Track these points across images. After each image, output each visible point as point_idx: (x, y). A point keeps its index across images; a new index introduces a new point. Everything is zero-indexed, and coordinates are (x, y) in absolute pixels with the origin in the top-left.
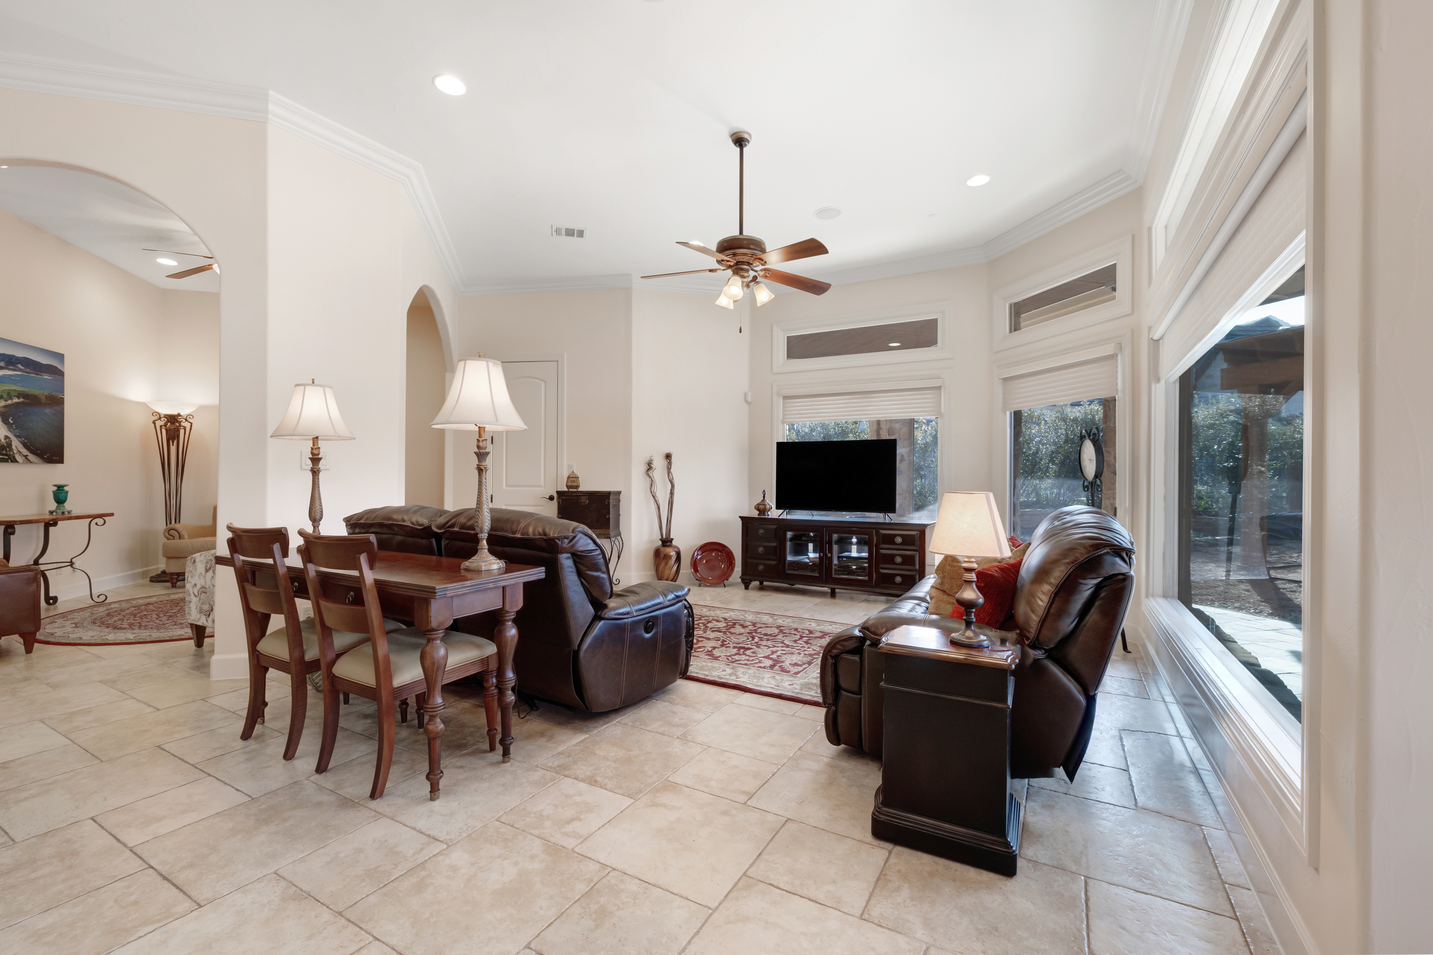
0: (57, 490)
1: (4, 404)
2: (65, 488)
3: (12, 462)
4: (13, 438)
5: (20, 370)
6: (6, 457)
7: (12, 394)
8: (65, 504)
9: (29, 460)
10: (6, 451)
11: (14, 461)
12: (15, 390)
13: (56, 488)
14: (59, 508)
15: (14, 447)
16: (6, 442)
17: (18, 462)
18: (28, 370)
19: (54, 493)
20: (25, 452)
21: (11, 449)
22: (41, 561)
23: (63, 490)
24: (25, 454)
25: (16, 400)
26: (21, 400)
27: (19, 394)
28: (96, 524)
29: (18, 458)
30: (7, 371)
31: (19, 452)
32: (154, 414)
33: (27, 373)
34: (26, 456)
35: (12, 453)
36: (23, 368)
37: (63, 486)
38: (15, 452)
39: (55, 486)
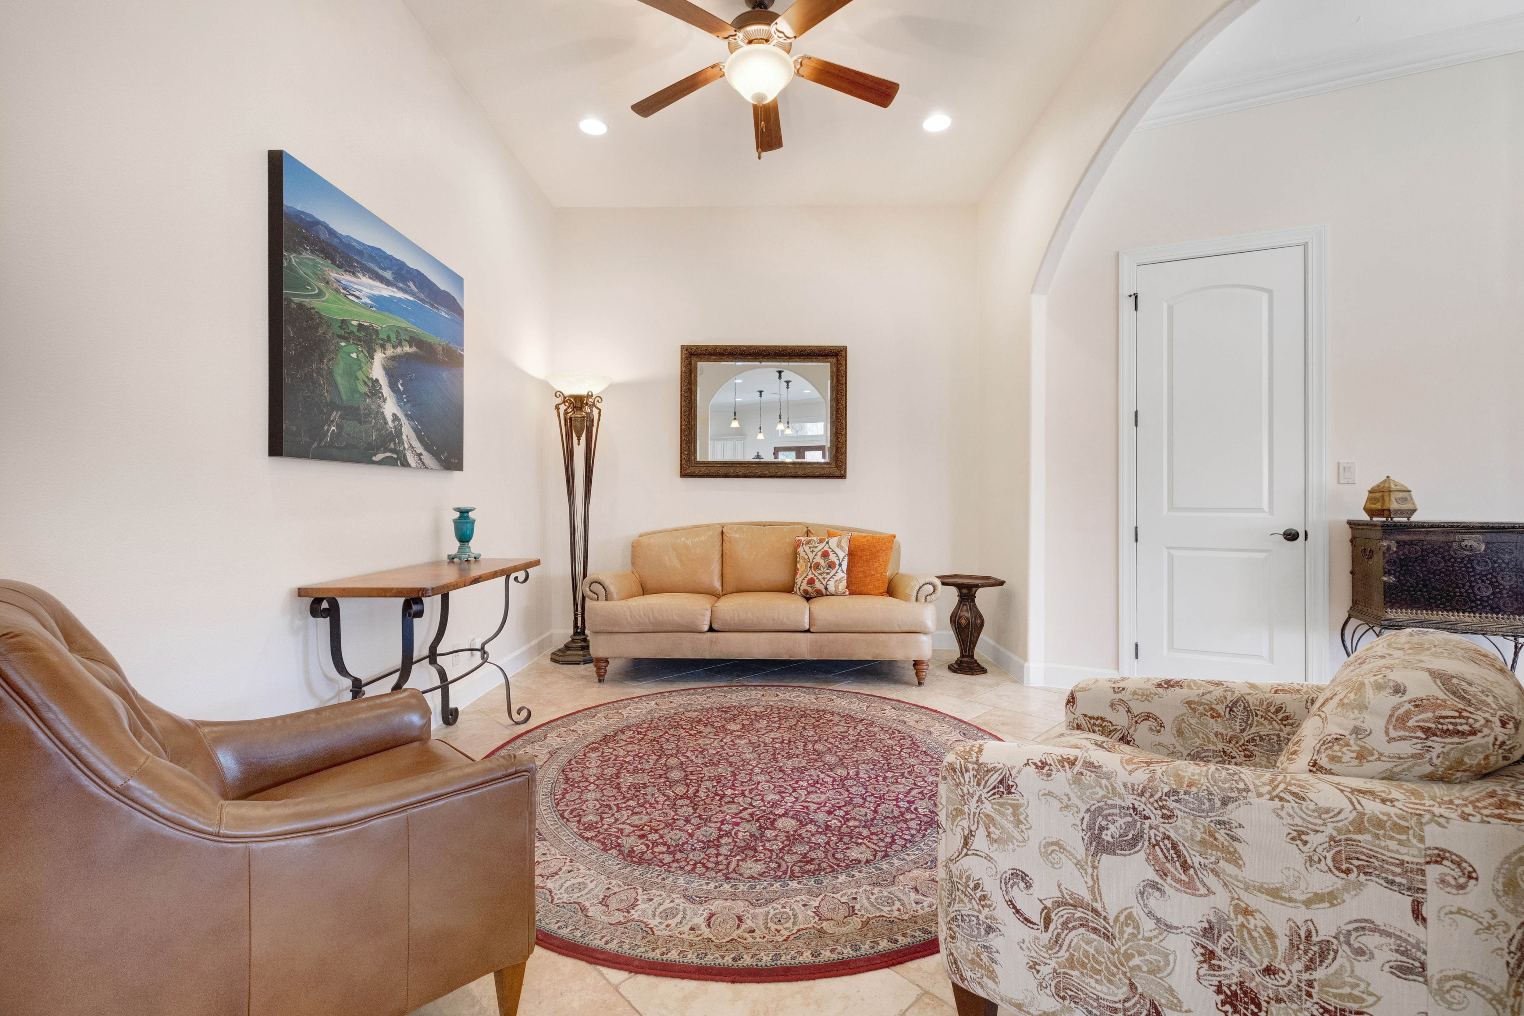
0: (460, 518)
1: (392, 354)
2: (471, 514)
3: (403, 465)
4: (404, 420)
5: (412, 293)
6: (395, 456)
7: (404, 336)
8: (471, 543)
9: (423, 463)
10: (395, 444)
11: (405, 464)
12: (406, 330)
13: (457, 514)
14: (462, 550)
15: (404, 437)
16: (395, 427)
17: (410, 466)
18: (422, 296)
19: (456, 522)
20: (419, 449)
21: (401, 442)
22: (440, 650)
23: (468, 518)
24: (418, 451)
25: (407, 349)
26: (413, 349)
27: (411, 337)
28: (516, 579)
29: (411, 459)
30: (395, 290)
31: (411, 446)
32: (558, 394)
33: (421, 300)
34: (420, 455)
35: (402, 449)
36: (416, 290)
37: (467, 511)
38: (406, 446)
39: (457, 510)
